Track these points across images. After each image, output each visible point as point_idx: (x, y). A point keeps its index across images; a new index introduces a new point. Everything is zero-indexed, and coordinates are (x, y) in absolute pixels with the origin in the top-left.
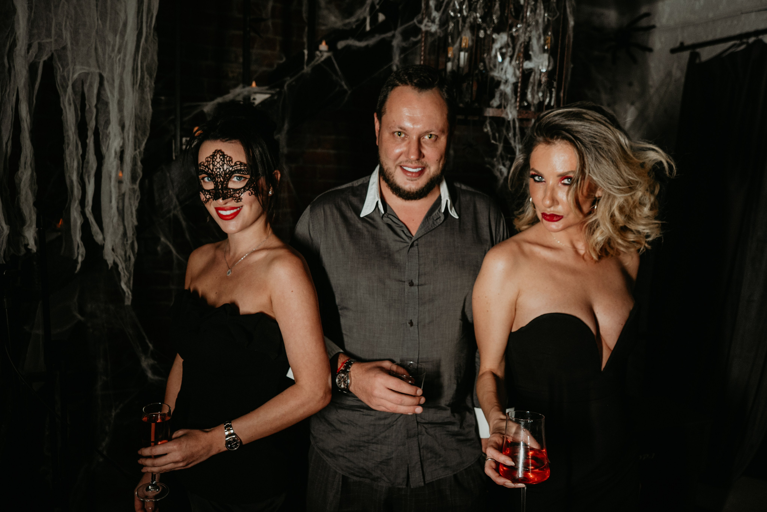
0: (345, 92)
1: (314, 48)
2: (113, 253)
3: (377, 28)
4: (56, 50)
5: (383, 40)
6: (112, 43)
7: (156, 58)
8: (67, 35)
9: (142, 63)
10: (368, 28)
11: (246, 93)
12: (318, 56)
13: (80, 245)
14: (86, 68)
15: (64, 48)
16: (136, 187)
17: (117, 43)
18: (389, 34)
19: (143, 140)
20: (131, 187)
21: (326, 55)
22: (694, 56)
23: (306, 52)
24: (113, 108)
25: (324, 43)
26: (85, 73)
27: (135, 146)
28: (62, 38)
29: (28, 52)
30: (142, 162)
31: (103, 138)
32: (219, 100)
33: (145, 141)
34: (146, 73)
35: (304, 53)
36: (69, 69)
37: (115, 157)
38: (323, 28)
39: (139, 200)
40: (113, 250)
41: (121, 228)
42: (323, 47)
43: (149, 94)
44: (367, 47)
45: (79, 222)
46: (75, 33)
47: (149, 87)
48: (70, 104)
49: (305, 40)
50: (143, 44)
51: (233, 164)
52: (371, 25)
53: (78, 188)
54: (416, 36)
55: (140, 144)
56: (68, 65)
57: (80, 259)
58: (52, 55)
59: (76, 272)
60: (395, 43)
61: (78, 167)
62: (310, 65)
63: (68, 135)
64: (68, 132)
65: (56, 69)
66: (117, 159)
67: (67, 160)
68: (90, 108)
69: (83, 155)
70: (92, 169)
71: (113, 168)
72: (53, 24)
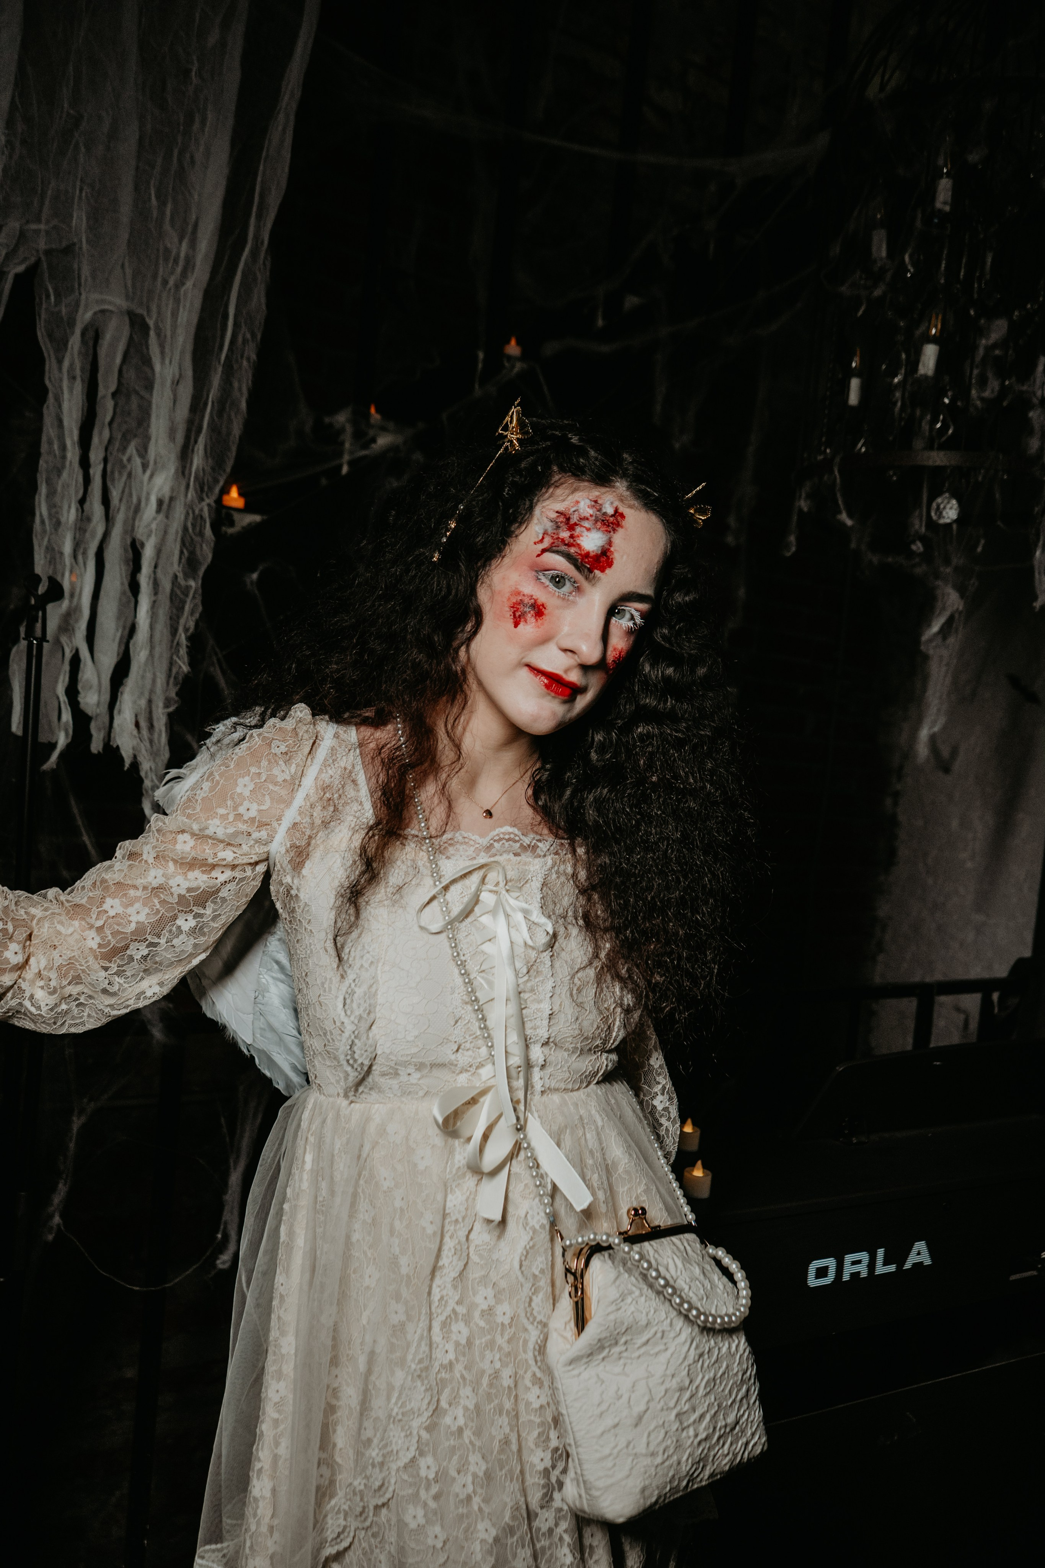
1: (495, 349)
2: (135, 732)
4: (48, 252)
6: (173, 253)
8: (79, 218)
9: (237, 308)
12: (505, 365)
13: (63, 707)
14: (109, 299)
15: (69, 250)
17: (182, 255)
19: (216, 481)
20: (182, 582)
21: (519, 366)
23: (481, 355)
24: (161, 399)
25: (513, 342)
26: (103, 311)
27: (202, 490)
28: (71, 227)
30: (211, 527)
33: (221, 483)
34: (245, 329)
35: (477, 356)
36: (77, 298)
40: (137, 725)
42: (513, 348)
45: (66, 651)
46: (96, 218)
48: (72, 378)
49: (481, 326)
50: (246, 264)
52: (606, 319)
55: (211, 489)
57: (62, 741)
58: (38, 261)
61: (75, 526)
62: (489, 383)
63: (51, 452)
64: (50, 443)
65: (41, 299)
66: (161, 517)
67: (42, 509)
68: (104, 397)
69: (82, 502)
70: (93, 536)
71: (149, 536)
72: (49, 192)
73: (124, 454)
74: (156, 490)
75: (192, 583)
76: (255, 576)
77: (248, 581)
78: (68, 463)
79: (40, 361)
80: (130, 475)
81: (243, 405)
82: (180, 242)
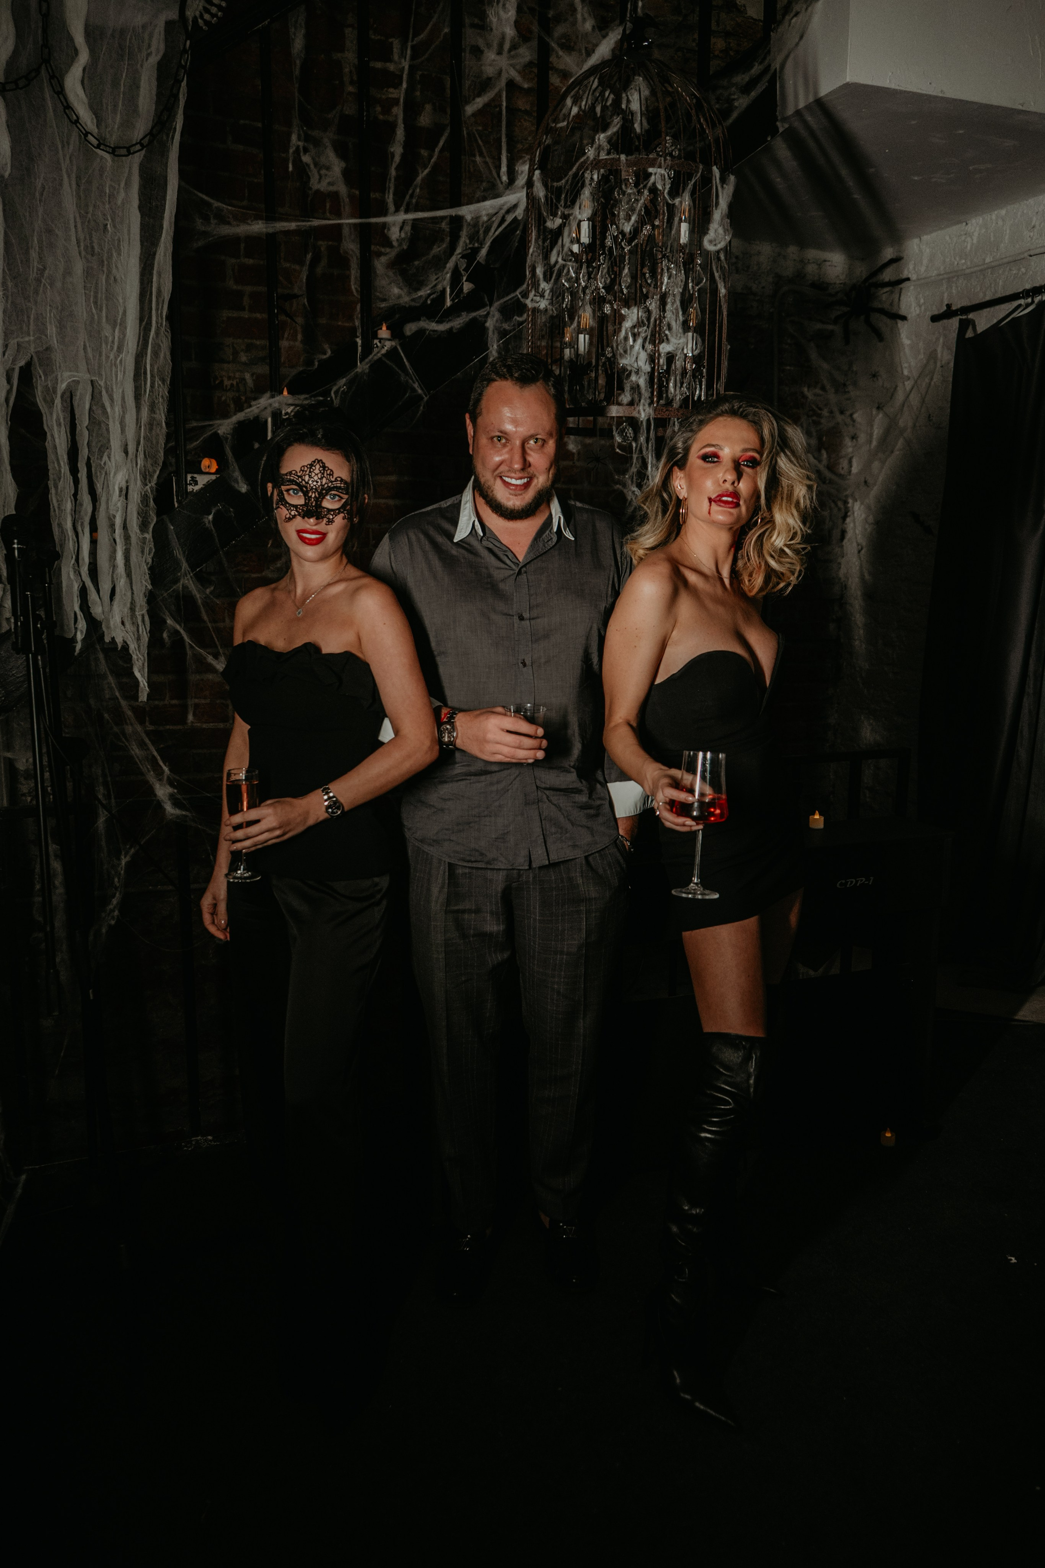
0: (420, 398)
1: (370, 335)
2: (122, 629)
3: (464, 304)
4: (36, 352)
5: (474, 320)
6: (110, 339)
7: (169, 357)
8: (52, 330)
9: (151, 365)
10: (448, 303)
11: (276, 405)
12: (377, 347)
13: (79, 617)
14: (76, 374)
15: (48, 349)
16: (149, 536)
17: (116, 338)
18: (482, 312)
19: (155, 471)
20: (141, 536)
21: (388, 345)
22: (965, 325)
23: (359, 341)
24: (114, 428)
25: (384, 328)
26: (74, 381)
27: (145, 479)
28: (46, 336)
29: (4, 355)
30: (153, 500)
31: (96, 473)
32: (240, 416)
33: (158, 472)
34: (157, 379)
35: (356, 343)
36: (57, 376)
37: (120, 496)
38: (383, 305)
39: (152, 554)
40: (123, 623)
41: (129, 594)
42: (384, 332)
43: (161, 407)
44: (451, 329)
45: (76, 587)
46: (61, 327)
47: (162, 397)
48: (59, 425)
49: (357, 323)
50: (153, 339)
51: (333, 480)
52: (452, 300)
53: (73, 539)
54: (521, 315)
55: (151, 476)
56: (53, 372)
57: (80, 637)
58: (32, 356)
59: (76, 654)
60: (490, 324)
61: (72, 510)
62: (367, 360)
63: (54, 468)
64: (54, 463)
65: (36, 378)
66: (123, 498)
67: (54, 502)
68: (81, 430)
69: (75, 495)
70: (86, 515)
71: (117, 511)
72: (32, 317)
73: (101, 460)
74: (117, 483)
75: (146, 535)
76: (211, 517)
77: (206, 521)
78: (62, 475)
79: (40, 415)
80: (106, 473)
81: (164, 424)
82: (114, 331)
